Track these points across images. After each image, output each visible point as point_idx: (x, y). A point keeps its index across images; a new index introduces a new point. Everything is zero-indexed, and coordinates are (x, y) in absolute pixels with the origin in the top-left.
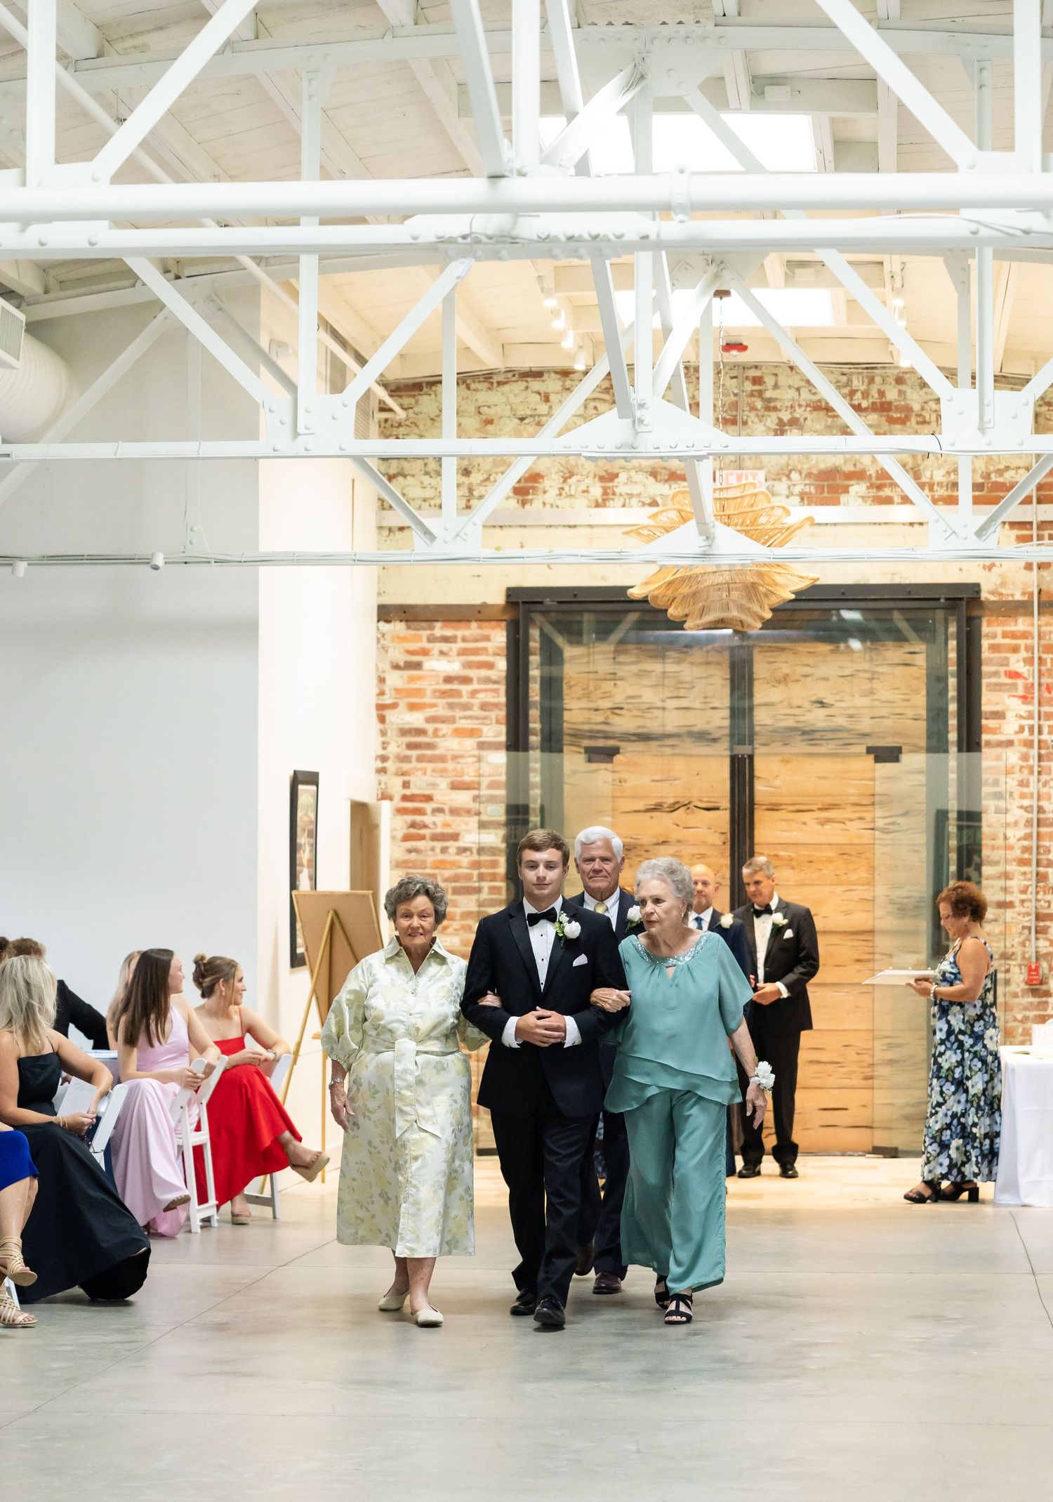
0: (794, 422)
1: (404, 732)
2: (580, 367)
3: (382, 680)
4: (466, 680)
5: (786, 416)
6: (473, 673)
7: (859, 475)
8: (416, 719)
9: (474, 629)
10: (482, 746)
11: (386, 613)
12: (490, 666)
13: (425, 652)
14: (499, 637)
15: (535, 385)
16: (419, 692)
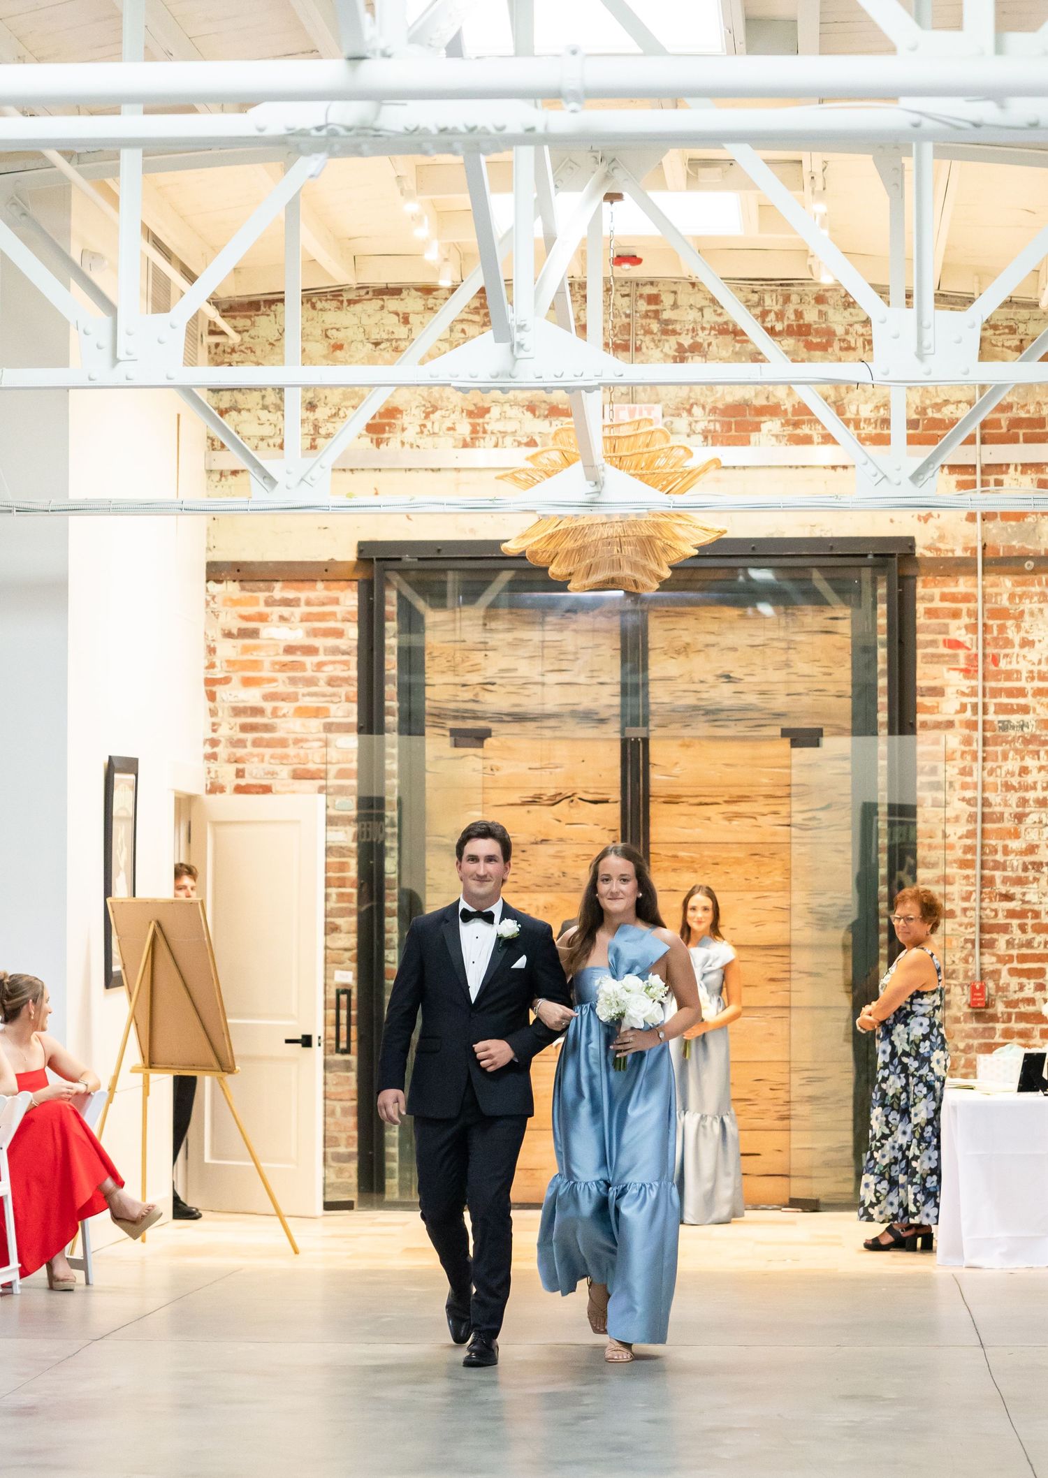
0: (696, 348)
1: (237, 711)
2: (445, 283)
3: (212, 651)
4: (311, 651)
5: (687, 341)
6: (319, 642)
7: (772, 410)
8: (252, 697)
9: (319, 591)
10: (329, 728)
11: (216, 572)
12: (339, 634)
13: (262, 618)
14: (349, 599)
15: (392, 303)
16: (255, 665)
